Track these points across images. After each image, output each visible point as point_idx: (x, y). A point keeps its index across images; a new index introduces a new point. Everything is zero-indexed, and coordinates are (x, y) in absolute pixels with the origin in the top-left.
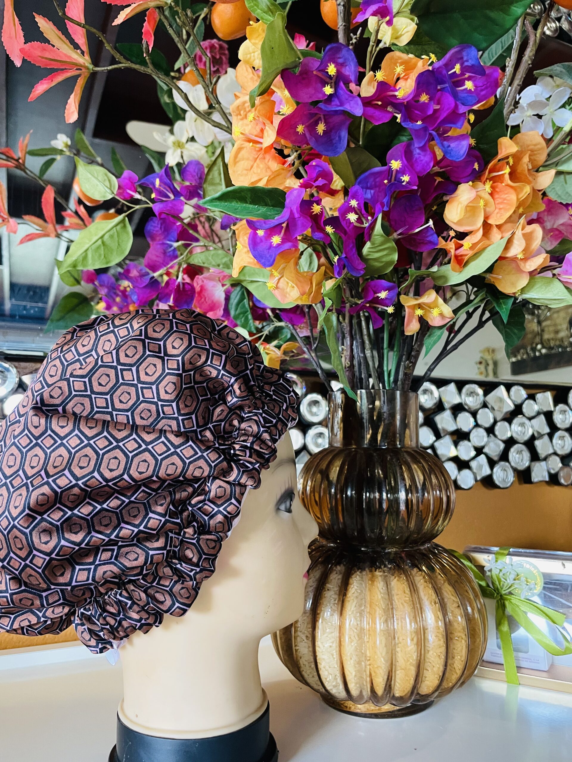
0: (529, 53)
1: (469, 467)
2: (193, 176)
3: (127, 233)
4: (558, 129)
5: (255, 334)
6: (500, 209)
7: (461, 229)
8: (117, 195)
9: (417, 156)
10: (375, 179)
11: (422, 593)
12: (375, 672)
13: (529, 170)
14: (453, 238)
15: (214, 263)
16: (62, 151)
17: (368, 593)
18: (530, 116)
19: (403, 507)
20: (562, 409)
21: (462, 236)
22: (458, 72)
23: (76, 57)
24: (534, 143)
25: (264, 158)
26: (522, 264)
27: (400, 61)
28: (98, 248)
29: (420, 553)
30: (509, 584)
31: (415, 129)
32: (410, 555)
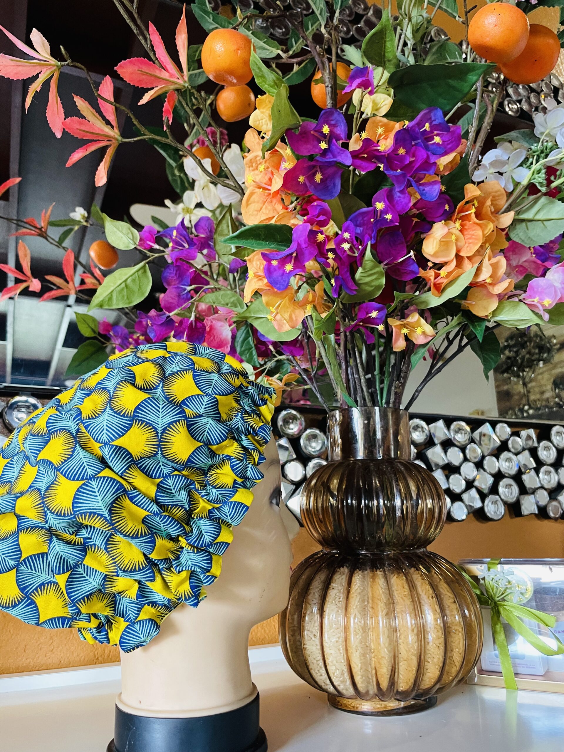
0: (488, 120)
1: (461, 500)
2: (204, 230)
3: (147, 277)
4: (517, 184)
5: (258, 368)
6: (469, 243)
7: (437, 261)
8: (139, 245)
10: (363, 219)
11: (420, 590)
12: (379, 663)
13: (492, 213)
14: (431, 268)
15: (223, 302)
16: (80, 221)
17: (370, 590)
18: (492, 173)
19: (399, 514)
20: (546, 445)
21: (438, 266)
22: (428, 129)
23: (107, 130)
24: (495, 189)
25: (272, 202)
26: (490, 288)
27: (380, 125)
28: (122, 290)
29: (417, 555)
30: (502, 590)
31: (395, 176)
32: (408, 558)
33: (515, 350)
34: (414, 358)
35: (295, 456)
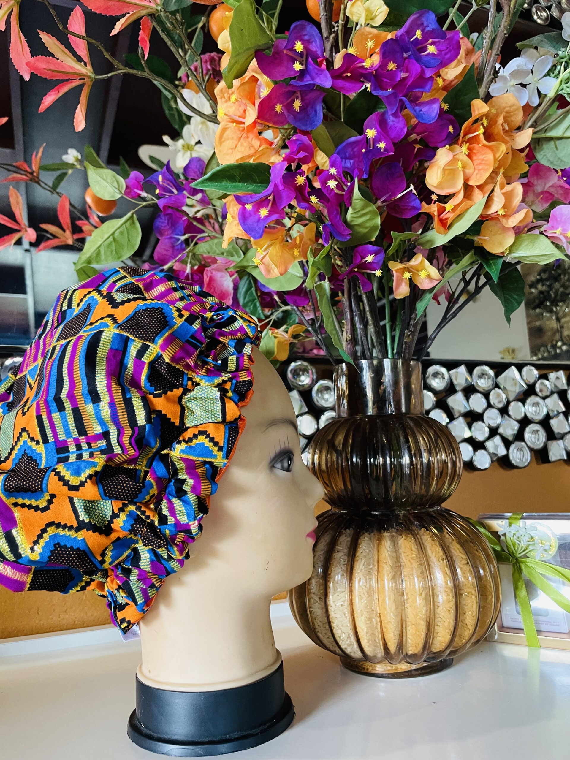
0: (504, 23)
1: (484, 448)
2: (195, 172)
3: (137, 229)
4: (543, 97)
5: (264, 320)
6: (479, 170)
7: (443, 193)
8: (125, 194)
9: (391, 123)
10: (353, 149)
11: (429, 552)
12: (386, 628)
13: (505, 132)
14: (435, 201)
15: (218, 252)
16: (73, 165)
17: (375, 552)
18: (513, 86)
19: (407, 471)
21: (444, 199)
22: (420, 38)
23: (79, 68)
25: (248, 137)
26: (504, 221)
27: (370, 36)
28: (110, 244)
29: (429, 514)
30: (524, 546)
31: (386, 97)
32: (418, 517)
33: (548, 283)
34: (420, 306)
35: (307, 410)
